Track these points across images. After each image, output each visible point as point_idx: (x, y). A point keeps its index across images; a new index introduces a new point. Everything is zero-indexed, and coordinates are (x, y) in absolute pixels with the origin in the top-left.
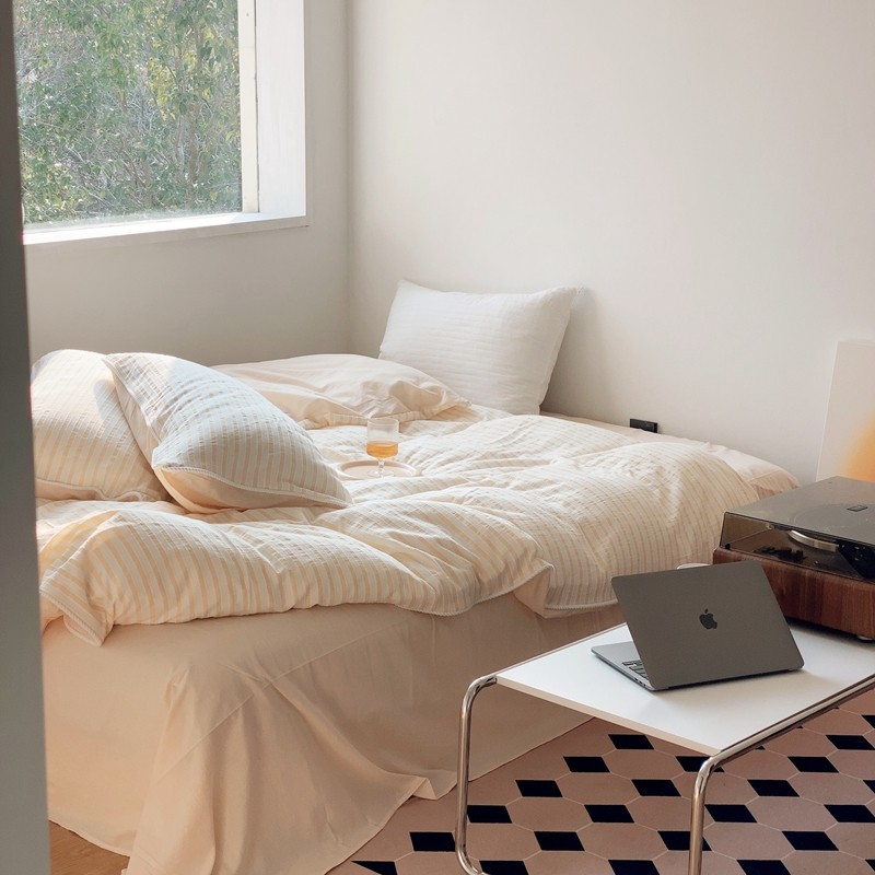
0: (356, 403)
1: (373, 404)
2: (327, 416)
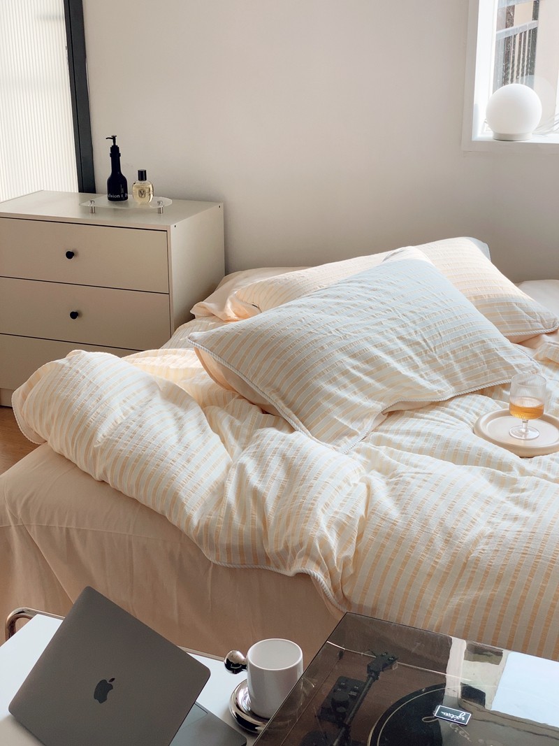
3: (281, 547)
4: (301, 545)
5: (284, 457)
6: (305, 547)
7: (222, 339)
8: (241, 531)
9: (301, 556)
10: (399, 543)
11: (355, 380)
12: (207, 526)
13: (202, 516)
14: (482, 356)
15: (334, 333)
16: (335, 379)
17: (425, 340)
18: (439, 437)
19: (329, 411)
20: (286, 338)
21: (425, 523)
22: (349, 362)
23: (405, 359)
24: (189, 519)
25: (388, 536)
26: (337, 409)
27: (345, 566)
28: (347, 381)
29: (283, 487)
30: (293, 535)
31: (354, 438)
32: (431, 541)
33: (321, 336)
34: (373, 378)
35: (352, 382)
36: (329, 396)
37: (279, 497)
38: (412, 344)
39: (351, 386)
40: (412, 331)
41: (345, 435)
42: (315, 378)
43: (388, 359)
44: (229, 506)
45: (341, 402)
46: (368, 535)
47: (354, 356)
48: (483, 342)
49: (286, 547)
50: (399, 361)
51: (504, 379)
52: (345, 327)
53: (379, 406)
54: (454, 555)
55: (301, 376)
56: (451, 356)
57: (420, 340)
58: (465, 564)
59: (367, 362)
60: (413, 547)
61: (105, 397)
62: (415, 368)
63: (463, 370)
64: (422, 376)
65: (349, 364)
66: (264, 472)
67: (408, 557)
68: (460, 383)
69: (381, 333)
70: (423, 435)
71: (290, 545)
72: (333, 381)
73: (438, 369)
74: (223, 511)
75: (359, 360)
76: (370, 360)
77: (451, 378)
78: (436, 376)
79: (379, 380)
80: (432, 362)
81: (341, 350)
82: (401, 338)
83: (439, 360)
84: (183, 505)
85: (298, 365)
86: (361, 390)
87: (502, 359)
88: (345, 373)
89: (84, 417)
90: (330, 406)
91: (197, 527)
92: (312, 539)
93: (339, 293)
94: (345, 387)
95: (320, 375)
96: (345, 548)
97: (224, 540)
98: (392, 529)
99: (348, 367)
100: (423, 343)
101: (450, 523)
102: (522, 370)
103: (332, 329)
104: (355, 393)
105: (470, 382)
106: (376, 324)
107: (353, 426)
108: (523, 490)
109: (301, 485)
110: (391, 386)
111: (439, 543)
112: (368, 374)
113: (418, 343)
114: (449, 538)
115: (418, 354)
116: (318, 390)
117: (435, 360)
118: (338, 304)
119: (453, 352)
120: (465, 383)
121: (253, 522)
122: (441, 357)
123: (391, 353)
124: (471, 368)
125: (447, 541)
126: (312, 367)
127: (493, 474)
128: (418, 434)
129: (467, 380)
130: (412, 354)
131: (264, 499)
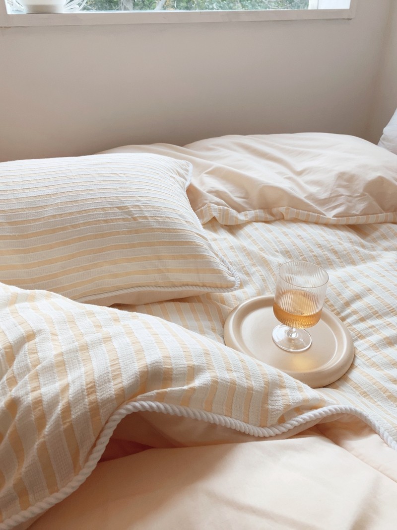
0: (323, 196)
1: (341, 200)
2: (282, 209)
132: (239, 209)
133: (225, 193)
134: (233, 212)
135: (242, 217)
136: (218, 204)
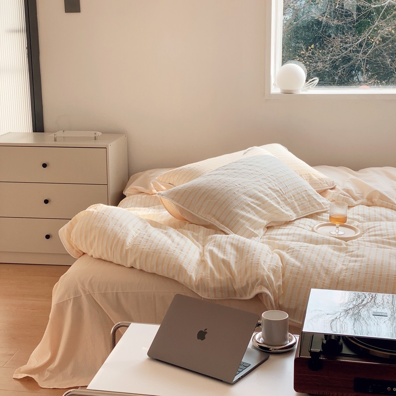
2: (376, 200)
3: (244, 284)
4: (257, 280)
5: (232, 244)
6: (259, 281)
7: (177, 193)
8: (220, 280)
9: (258, 285)
10: (304, 276)
11: (253, 208)
12: (201, 279)
13: (197, 275)
14: (306, 198)
15: (238, 186)
16: (244, 208)
17: (280, 189)
18: (300, 235)
19: (244, 224)
20: (214, 189)
21: (314, 267)
22: (249, 200)
23: (273, 199)
24: (191, 278)
25: (298, 273)
26: (247, 223)
27: (279, 289)
28: (250, 209)
29: (237, 258)
30: (251, 277)
31: (257, 237)
32: (319, 274)
33: (232, 187)
34: (260, 208)
35: (252, 209)
36: (243, 217)
37: (236, 262)
38: (276, 191)
39: (252, 211)
40: (274, 185)
41: (253, 236)
42: (234, 208)
43: (267, 198)
44: (211, 269)
45: (249, 220)
46: (287, 274)
47: (250, 197)
48: (306, 191)
49: (248, 284)
50: (271, 199)
51: (318, 210)
52: (243, 183)
53: (265, 222)
54: (332, 279)
55: (227, 208)
56: (293, 198)
57: (278, 189)
58: (338, 283)
59: (257, 200)
60: (311, 277)
61: (124, 225)
62: (278, 203)
63: (299, 205)
64: (281, 207)
65: (250, 201)
66: (224, 252)
67: (310, 282)
68: (298, 212)
69: (260, 185)
70: (291, 234)
71: (250, 282)
72: (243, 209)
73: (288, 204)
74: (209, 271)
75: (253, 198)
76: (258, 199)
77: (294, 209)
78: (288, 208)
79: (264, 209)
80: (285, 200)
81: (244, 194)
82: (270, 188)
83: (288, 200)
84: (186, 271)
85: (224, 202)
86: (257, 214)
87: (315, 200)
88: (248, 205)
89: (115, 235)
90: (244, 222)
91: (196, 281)
92: (263, 276)
93: (234, 167)
94: (249, 212)
95: (236, 206)
96: (278, 281)
97: (212, 285)
98: (299, 270)
99: (249, 202)
100: (280, 191)
101: (326, 265)
102: (325, 205)
103: (237, 184)
104: (254, 215)
105: (302, 211)
106: (257, 181)
107: (256, 232)
108: (352, 251)
109: (247, 254)
110: (269, 212)
111: (323, 274)
112: (259, 205)
113: (278, 191)
114: (327, 272)
115: (279, 197)
116: (237, 214)
117: (286, 199)
118: (235, 172)
119: (294, 196)
120: (300, 211)
121: (226, 275)
122: (289, 198)
123: (267, 195)
124: (302, 204)
125: (326, 273)
126: (232, 203)
127: (334, 247)
128: (288, 234)
129: (301, 210)
130: (276, 196)
131: (229, 263)
132: (355, 199)
133: (352, 191)
134: (352, 200)
135: (355, 203)
136: (344, 195)
